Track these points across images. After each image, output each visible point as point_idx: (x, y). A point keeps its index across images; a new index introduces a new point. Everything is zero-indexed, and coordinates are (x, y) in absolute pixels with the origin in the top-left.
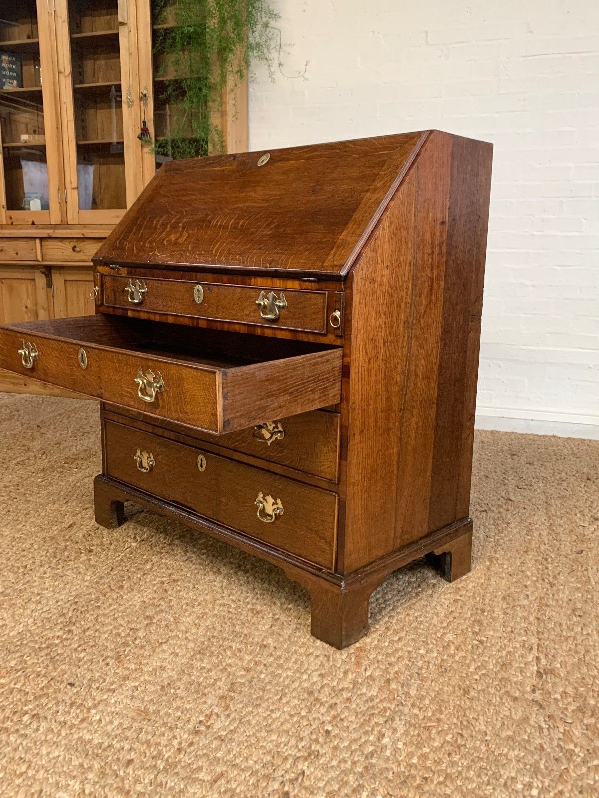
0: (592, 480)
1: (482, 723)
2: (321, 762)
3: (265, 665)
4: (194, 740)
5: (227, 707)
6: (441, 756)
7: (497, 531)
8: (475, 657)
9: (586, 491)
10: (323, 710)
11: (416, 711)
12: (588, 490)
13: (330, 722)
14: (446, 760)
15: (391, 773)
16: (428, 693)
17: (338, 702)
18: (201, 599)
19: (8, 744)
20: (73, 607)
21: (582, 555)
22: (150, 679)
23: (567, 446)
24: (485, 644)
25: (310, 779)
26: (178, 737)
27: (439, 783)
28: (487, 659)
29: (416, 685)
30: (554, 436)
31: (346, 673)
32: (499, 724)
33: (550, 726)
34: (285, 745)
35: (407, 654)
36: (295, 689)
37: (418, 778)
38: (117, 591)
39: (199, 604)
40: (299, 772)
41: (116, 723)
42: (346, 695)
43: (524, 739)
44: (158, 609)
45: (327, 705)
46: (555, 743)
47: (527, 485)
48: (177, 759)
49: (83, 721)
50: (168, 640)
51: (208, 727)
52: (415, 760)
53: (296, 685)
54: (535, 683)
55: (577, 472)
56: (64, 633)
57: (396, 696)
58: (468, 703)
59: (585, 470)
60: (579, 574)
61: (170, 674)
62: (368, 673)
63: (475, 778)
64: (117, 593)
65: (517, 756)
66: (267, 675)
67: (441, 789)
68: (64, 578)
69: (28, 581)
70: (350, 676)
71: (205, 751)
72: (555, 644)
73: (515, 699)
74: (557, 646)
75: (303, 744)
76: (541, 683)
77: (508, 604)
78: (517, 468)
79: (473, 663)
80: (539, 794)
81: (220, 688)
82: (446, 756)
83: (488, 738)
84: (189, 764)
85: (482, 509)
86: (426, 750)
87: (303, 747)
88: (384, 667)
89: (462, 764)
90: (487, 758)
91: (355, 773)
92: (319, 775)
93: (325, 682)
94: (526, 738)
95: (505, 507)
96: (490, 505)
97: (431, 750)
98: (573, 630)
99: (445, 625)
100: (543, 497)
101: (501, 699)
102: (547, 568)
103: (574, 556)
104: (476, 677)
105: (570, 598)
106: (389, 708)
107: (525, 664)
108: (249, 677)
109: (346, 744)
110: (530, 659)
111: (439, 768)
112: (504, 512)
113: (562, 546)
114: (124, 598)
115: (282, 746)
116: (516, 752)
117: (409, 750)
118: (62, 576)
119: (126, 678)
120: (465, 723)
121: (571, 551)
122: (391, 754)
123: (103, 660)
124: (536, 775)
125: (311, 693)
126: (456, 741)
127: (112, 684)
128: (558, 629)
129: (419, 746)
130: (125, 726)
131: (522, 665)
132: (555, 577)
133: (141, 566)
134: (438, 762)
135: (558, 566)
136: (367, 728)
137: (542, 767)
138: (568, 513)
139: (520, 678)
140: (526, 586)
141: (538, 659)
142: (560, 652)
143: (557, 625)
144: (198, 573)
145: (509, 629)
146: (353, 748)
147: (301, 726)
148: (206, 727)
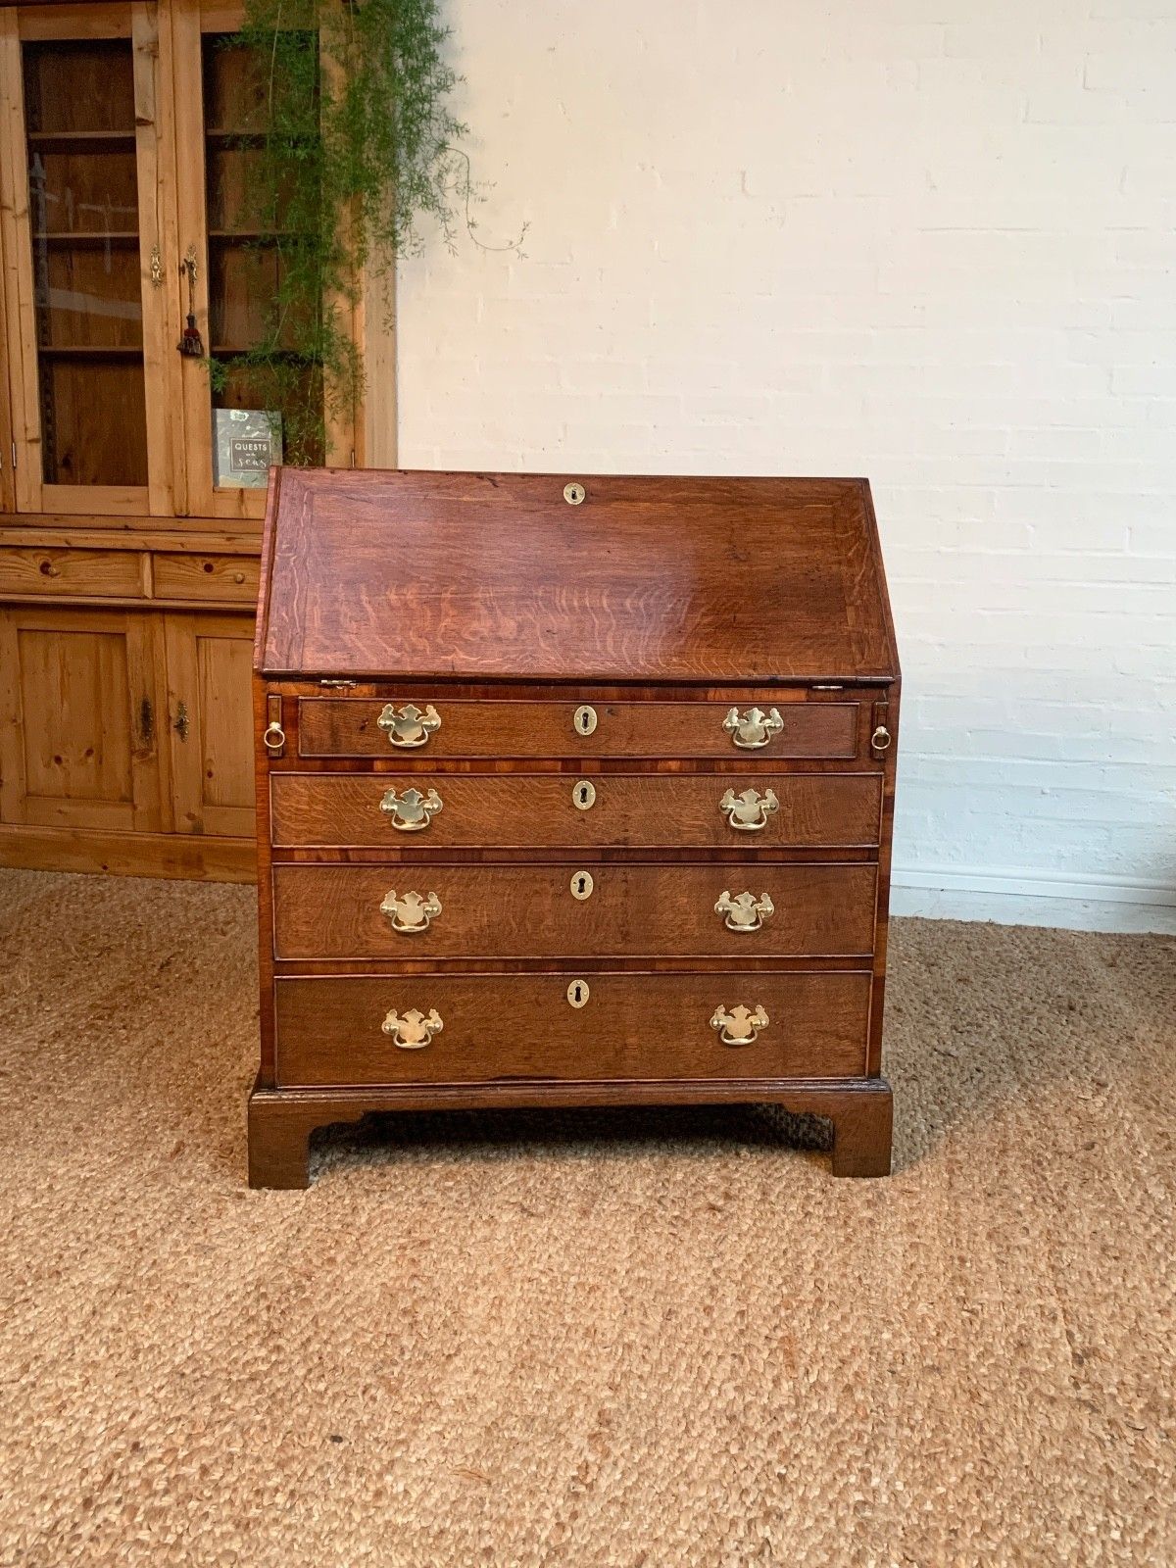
0: (1078, 1009)
1: (1011, 1440)
2: (789, 1523)
3: (640, 1377)
4: (577, 1508)
5: (607, 1454)
6: (966, 1496)
7: (945, 1116)
8: (972, 1338)
9: (1072, 1032)
10: (761, 1445)
11: (907, 1432)
12: (1076, 1030)
13: (780, 1462)
14: (974, 1500)
15: (900, 1528)
16: (915, 1402)
17: (780, 1429)
18: (482, 1272)
19: (269, 1543)
20: (263, 1304)
21: (1094, 1151)
22: (459, 1418)
23: (1018, 942)
24: (980, 1315)
25: (781, 1550)
26: (549, 1505)
27: (976, 1535)
28: (991, 1340)
29: (894, 1392)
30: (990, 924)
31: (776, 1382)
32: (1038, 1440)
33: (1113, 1436)
34: (724, 1503)
35: (863, 1342)
36: (703, 1414)
37: (942, 1532)
38: (328, 1268)
39: (484, 1283)
40: (761, 1541)
41: (436, 1494)
42: (790, 1417)
43: (1079, 1460)
44: (415, 1297)
45: (766, 1436)
46: (1127, 1461)
47: (969, 1024)
48: (563, 1540)
49: (378, 1494)
50: (458, 1350)
51: (590, 1487)
52: (929, 1507)
53: (705, 1406)
54: (1073, 1372)
55: (1049, 995)
56: (271, 1352)
57: (869, 1411)
58: (981, 1410)
59: (1060, 990)
60: (1097, 1185)
61: (489, 1406)
62: (813, 1379)
63: (1025, 1523)
64: (329, 1272)
65: (1075, 1485)
66: (649, 1394)
67: (980, 1543)
68: (217, 1251)
69: (155, 1262)
70: (786, 1386)
71: (602, 1524)
72: (1089, 1307)
73: (1052, 1400)
74: (1092, 1312)
75: (751, 1498)
76: (1083, 1372)
77: (999, 1246)
78: (944, 991)
79: (971, 1348)
80: (1122, 1536)
81: (581, 1422)
82: (974, 1495)
83: (1027, 1463)
84: (586, 1547)
85: (907, 1075)
86: (941, 1490)
87: (753, 1503)
88: (835, 1367)
89: (1001, 1504)
90: (1035, 1493)
91: (846, 1536)
92: (794, 1544)
93: (749, 1398)
94: (1083, 1457)
95: (944, 1068)
96: (919, 1066)
97: (948, 1489)
98: (1109, 1282)
99: (909, 1288)
100: (1001, 1045)
101: (1031, 1402)
102: (1045, 1179)
103: (1082, 1155)
104: (983, 1370)
105: (1093, 1228)
106: (865, 1432)
107: (1051, 1343)
108: (622, 1398)
109: (817, 1493)
110: (1057, 1336)
111: (967, 1514)
112: (947, 1079)
113: (1060, 1138)
114: (346, 1279)
115: (720, 1504)
116: (1075, 1480)
117: (916, 1493)
118: (213, 1249)
119: (416, 1420)
120: (987, 1443)
121: (1076, 1145)
122: (890, 1500)
123: (364, 1392)
124: (1112, 1509)
125: (732, 1419)
126: (982, 1472)
127: (398, 1431)
128: (1086, 1281)
129: (929, 1484)
130: (453, 1499)
131: (1048, 1346)
132: (1061, 1194)
133: (349, 1219)
134: (965, 1505)
135: (1061, 1174)
136: (840, 1466)
137: (1117, 1498)
138: (1053, 1076)
139: (1050, 1366)
140: (1019, 1213)
141: (1070, 1334)
142: (1100, 1319)
143: (1085, 1275)
144: (456, 1225)
145: (1012, 1287)
146: (830, 1498)
147: (738, 1471)
148: (587, 1486)
